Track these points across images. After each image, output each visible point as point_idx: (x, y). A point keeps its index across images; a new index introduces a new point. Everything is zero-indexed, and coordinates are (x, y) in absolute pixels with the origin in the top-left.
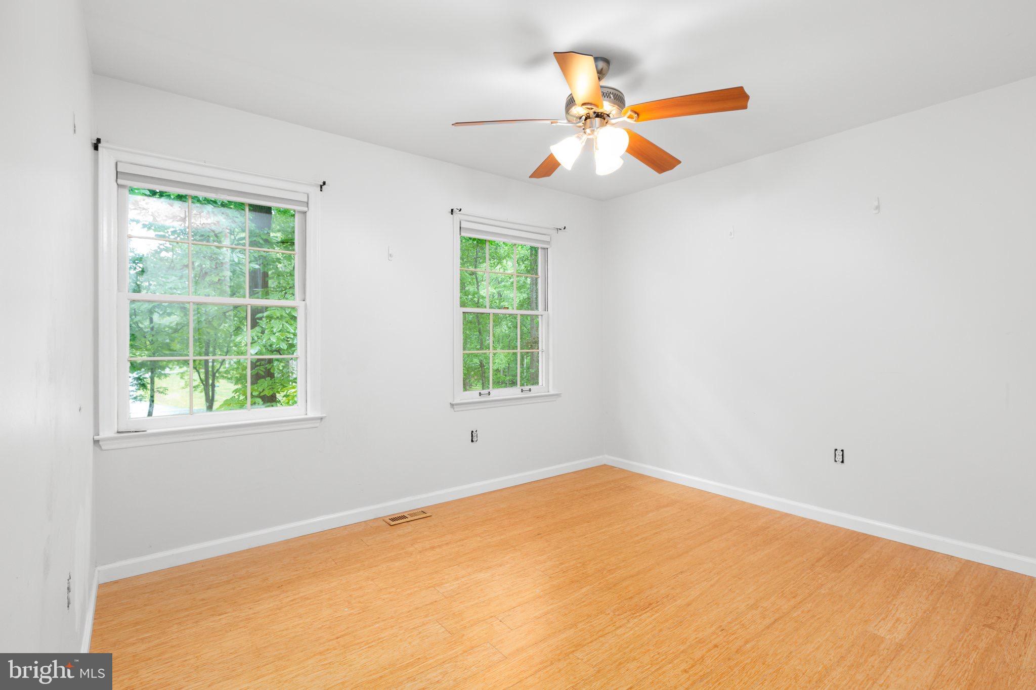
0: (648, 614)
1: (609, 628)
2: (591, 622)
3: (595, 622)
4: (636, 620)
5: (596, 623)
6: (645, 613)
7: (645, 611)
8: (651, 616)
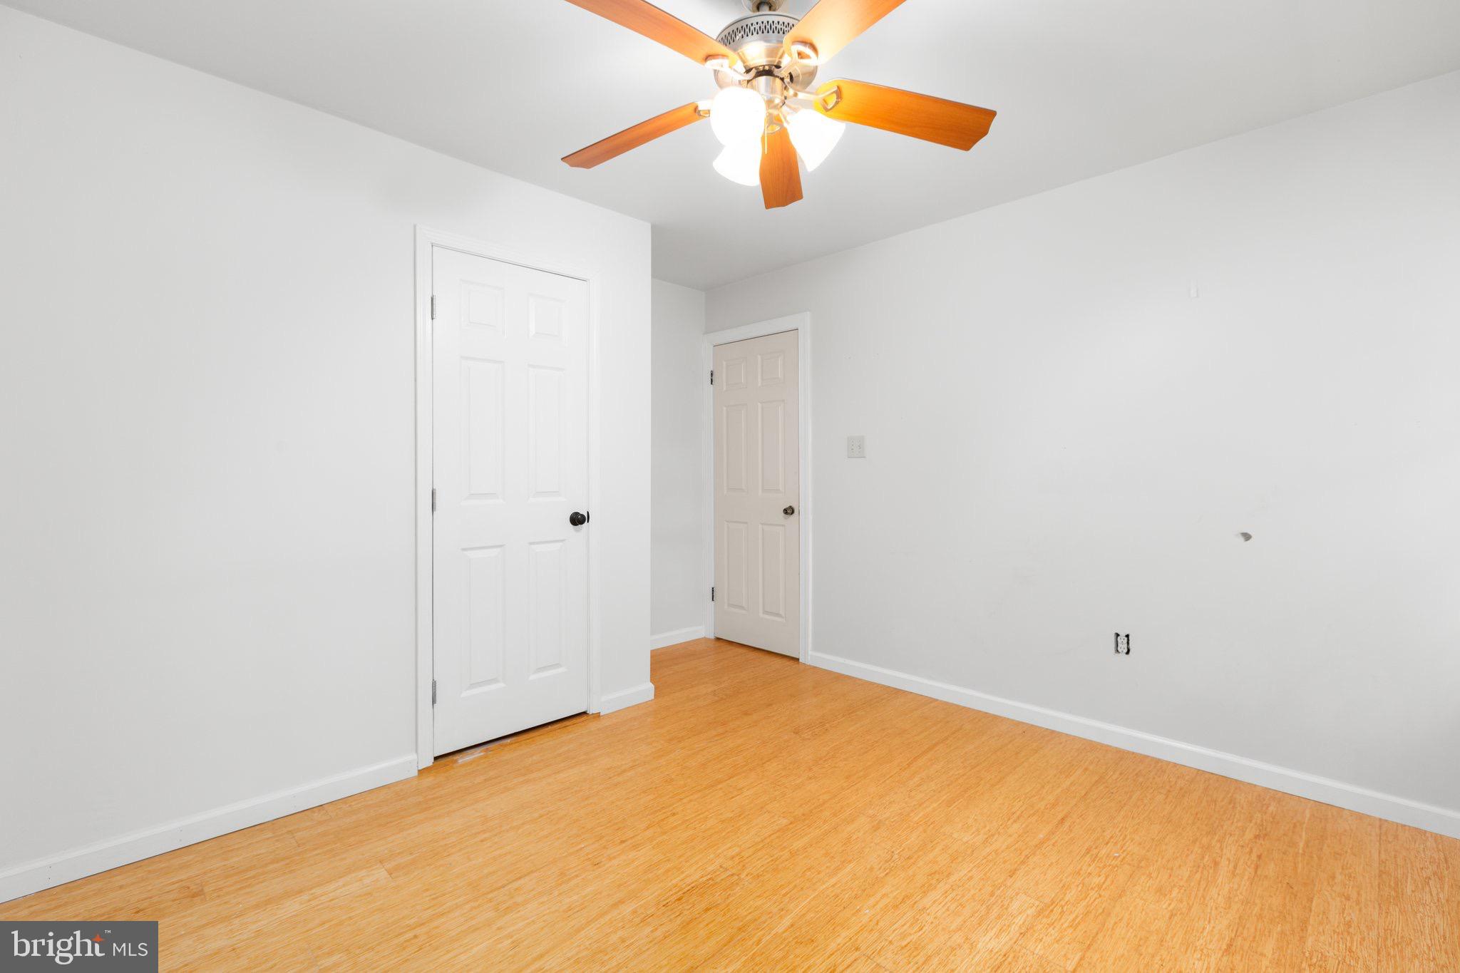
0: (688, 880)
1: (747, 855)
2: (772, 860)
3: (767, 861)
4: (710, 868)
5: (766, 859)
6: (693, 882)
7: (693, 885)
8: (687, 877)
